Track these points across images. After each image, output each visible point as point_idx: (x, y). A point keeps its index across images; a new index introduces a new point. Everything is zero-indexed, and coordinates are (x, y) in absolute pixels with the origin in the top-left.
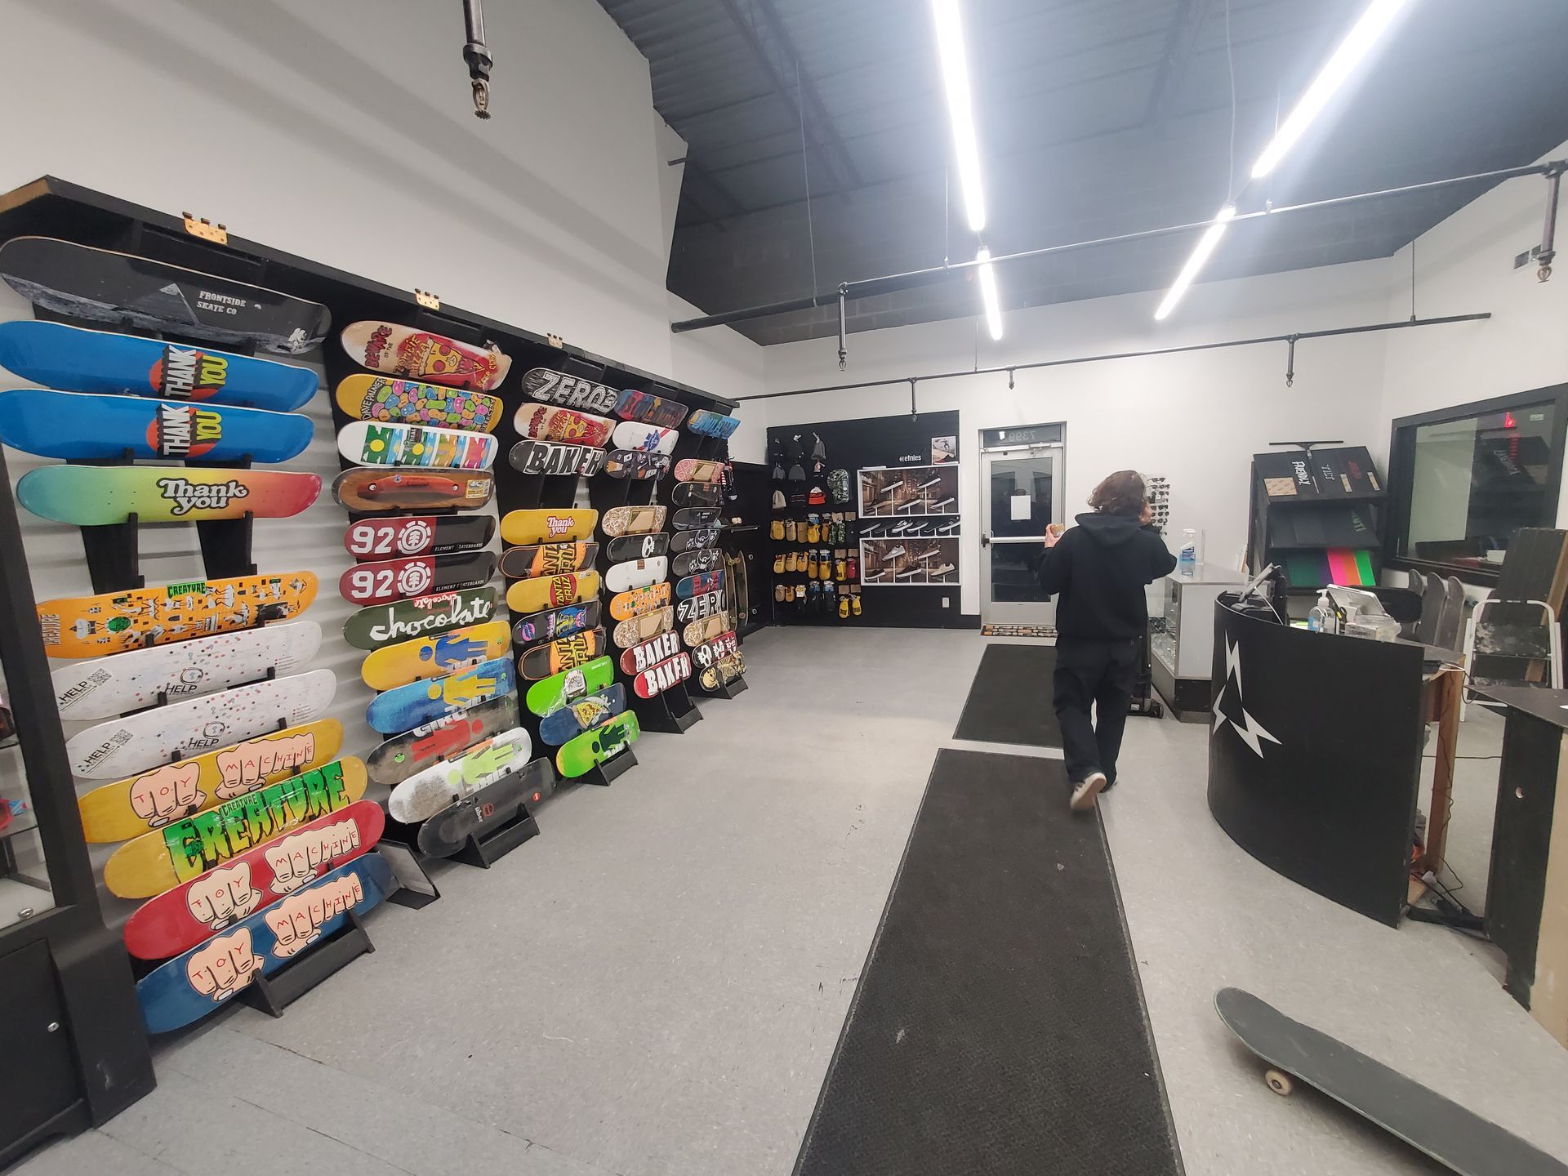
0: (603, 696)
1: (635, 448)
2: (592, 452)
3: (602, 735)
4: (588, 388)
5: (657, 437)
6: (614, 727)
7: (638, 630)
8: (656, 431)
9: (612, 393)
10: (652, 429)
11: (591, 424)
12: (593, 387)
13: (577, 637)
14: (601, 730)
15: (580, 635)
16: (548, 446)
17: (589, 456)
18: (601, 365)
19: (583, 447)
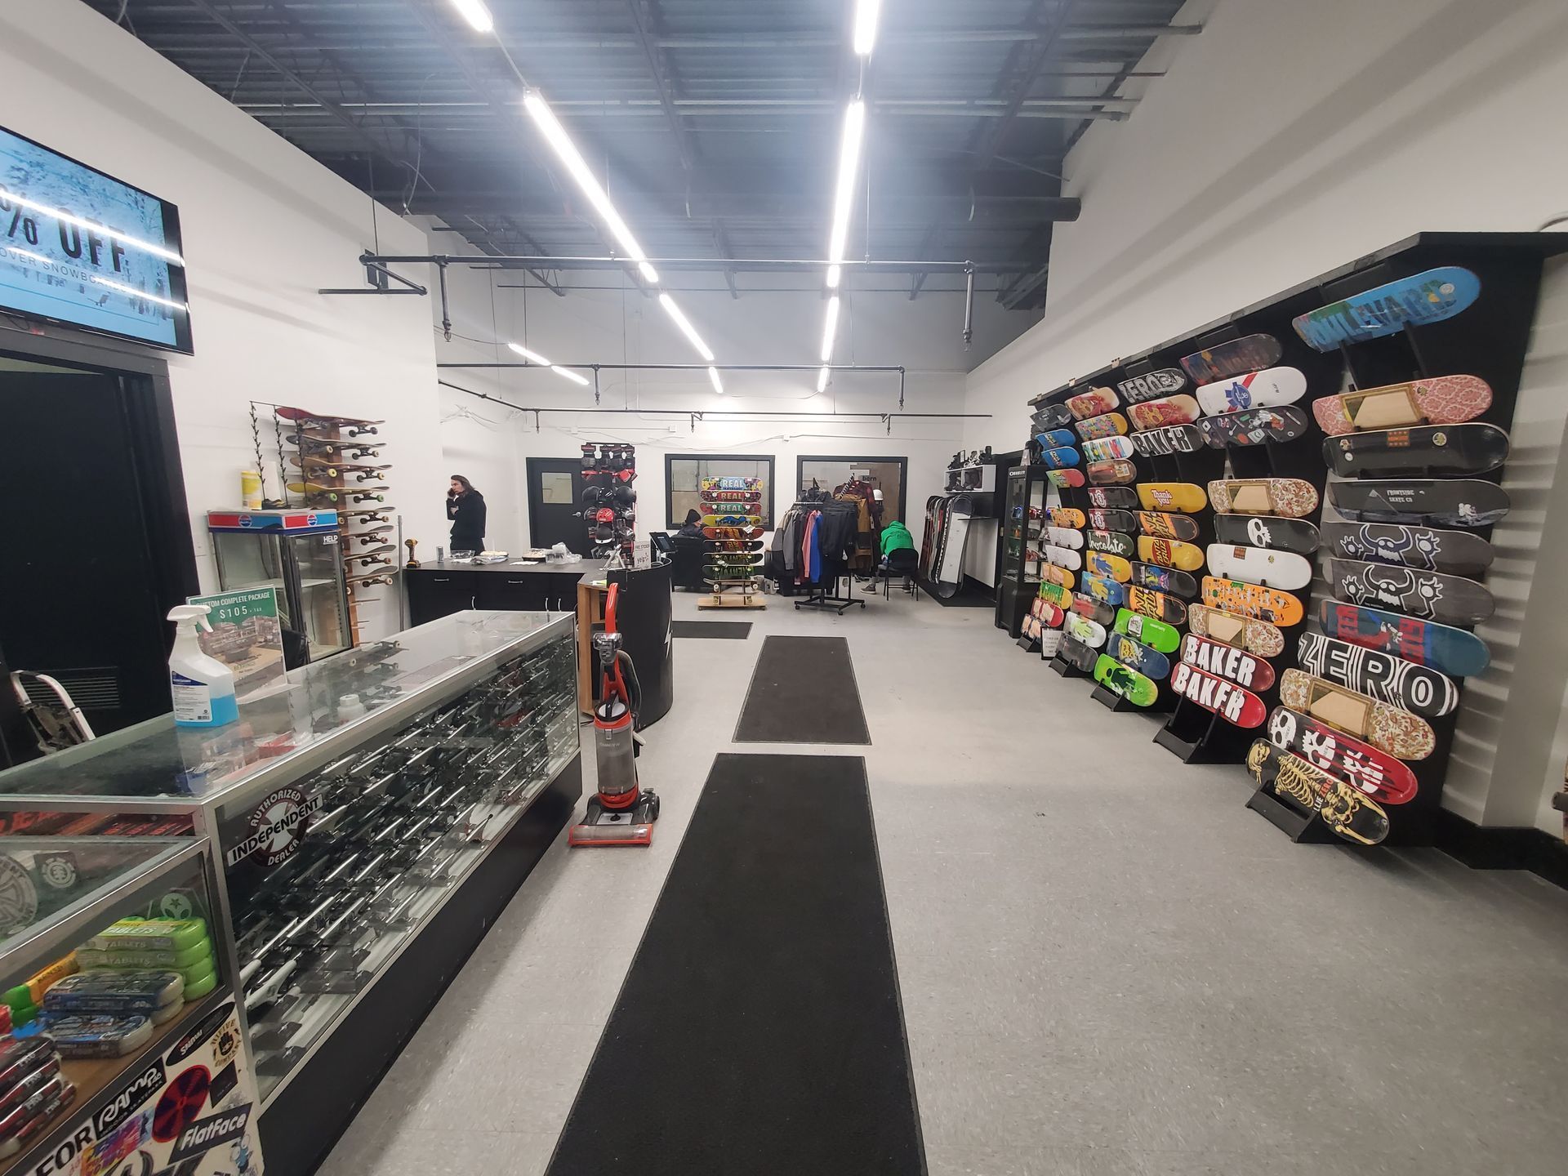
0: (1141, 649)
1: (1221, 412)
2: (1171, 430)
3: (1118, 670)
4: (1142, 381)
5: (1242, 390)
6: (1127, 676)
7: (1206, 623)
8: (1235, 384)
9: (1159, 375)
10: (1227, 384)
11: (1159, 407)
12: (1144, 379)
13: (1150, 593)
14: (1119, 667)
15: (1153, 592)
16: (1139, 435)
17: (1170, 435)
18: (1144, 358)
19: (1162, 428)
